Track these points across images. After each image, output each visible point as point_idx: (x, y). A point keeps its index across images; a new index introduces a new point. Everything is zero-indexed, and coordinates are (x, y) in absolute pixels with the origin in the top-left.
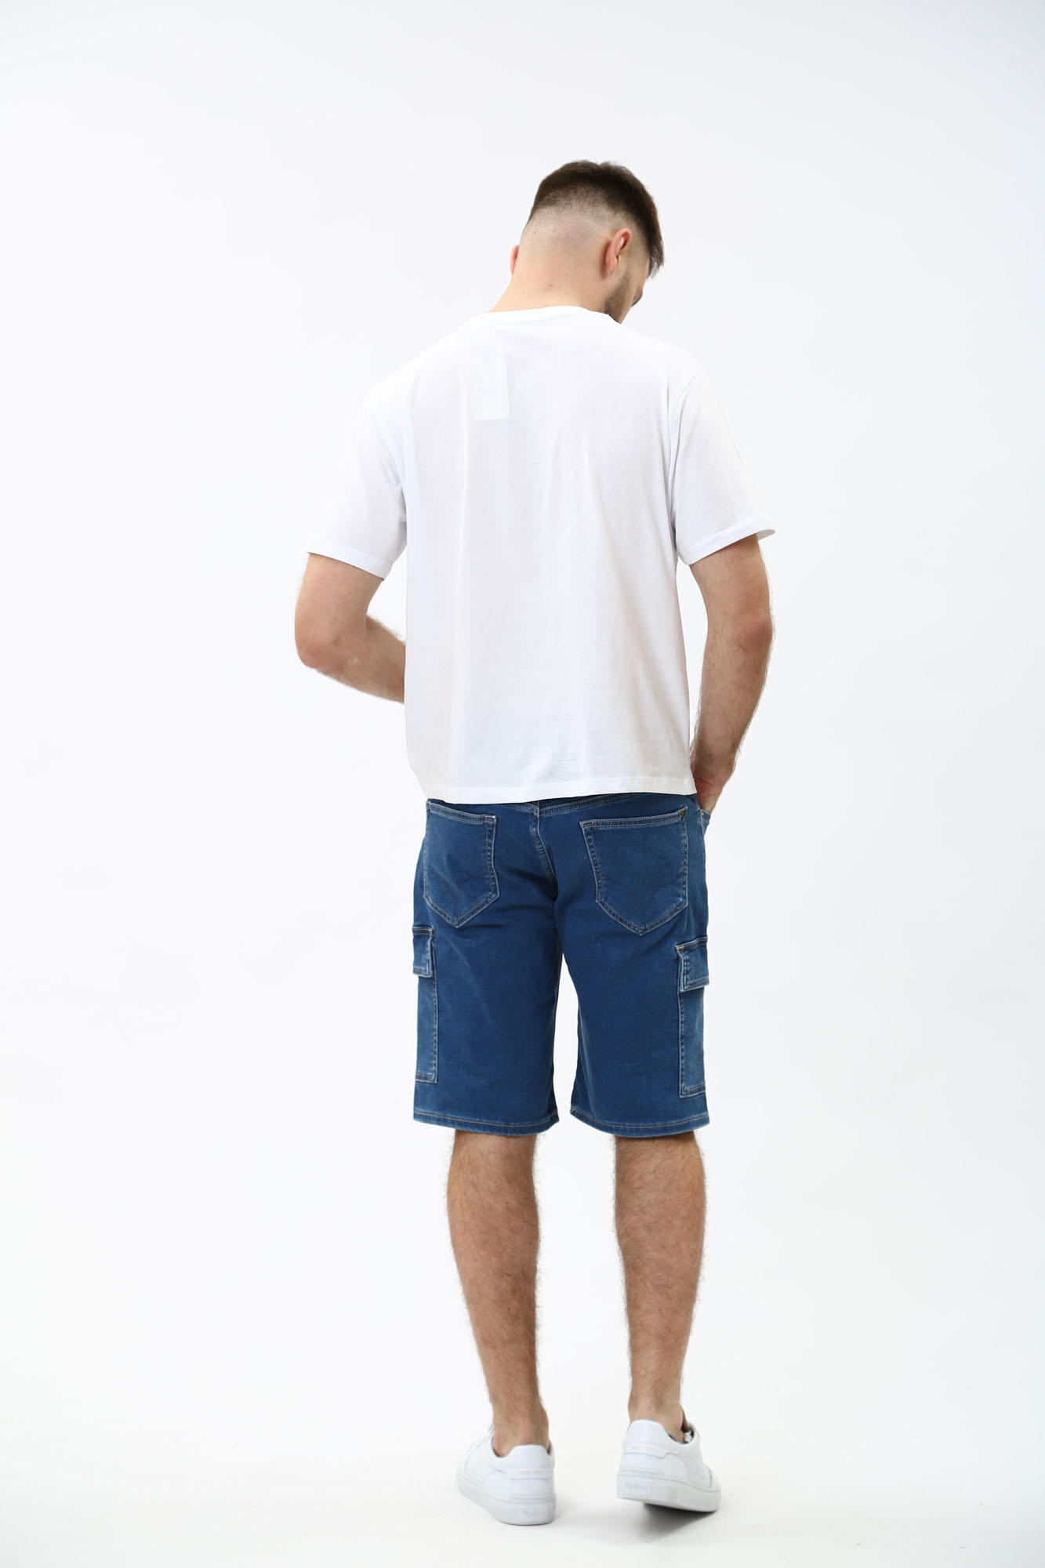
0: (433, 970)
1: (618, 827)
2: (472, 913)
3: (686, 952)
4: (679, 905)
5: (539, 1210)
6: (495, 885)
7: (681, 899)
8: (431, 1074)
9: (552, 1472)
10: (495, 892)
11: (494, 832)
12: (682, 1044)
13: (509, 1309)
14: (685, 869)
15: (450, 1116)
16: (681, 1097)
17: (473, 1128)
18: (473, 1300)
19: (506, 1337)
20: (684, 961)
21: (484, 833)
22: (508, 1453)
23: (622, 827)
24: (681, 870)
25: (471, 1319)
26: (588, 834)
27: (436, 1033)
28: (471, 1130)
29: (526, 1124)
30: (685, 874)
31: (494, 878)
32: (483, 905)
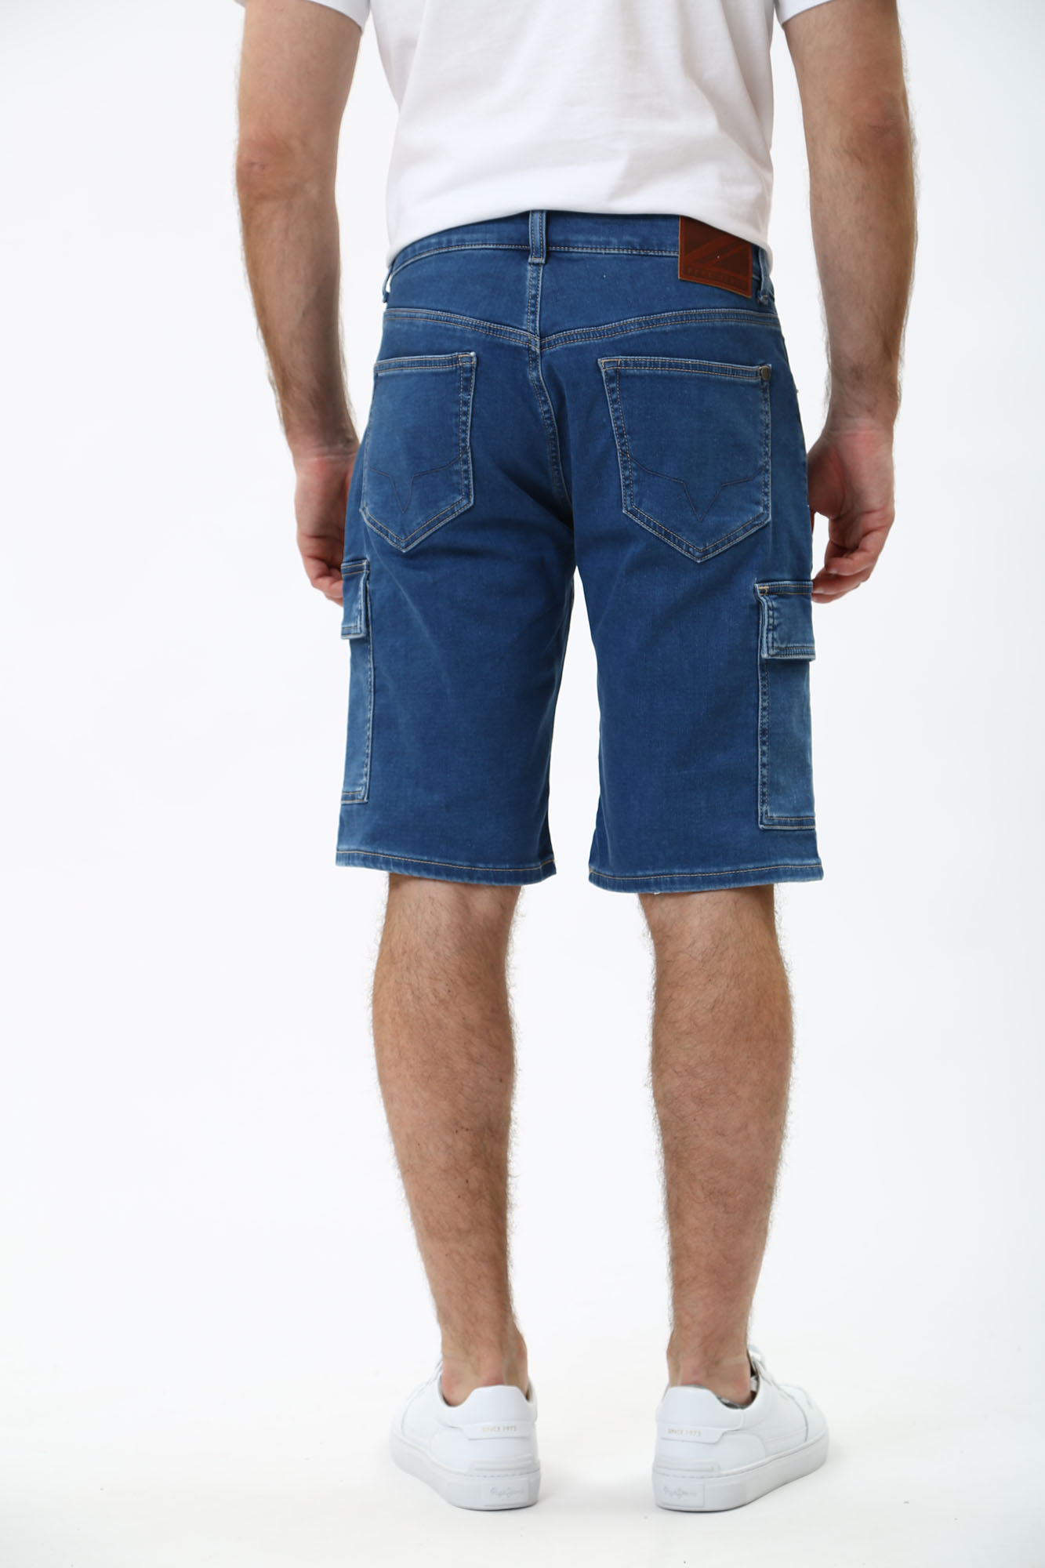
0: (367, 626)
1: (659, 371)
2: (429, 527)
3: (774, 596)
4: (758, 518)
5: (514, 1028)
6: (467, 486)
7: (761, 509)
8: (360, 789)
9: (533, 1426)
10: (468, 496)
11: (473, 381)
12: (764, 743)
13: (467, 1181)
14: (767, 463)
15: (382, 853)
16: (761, 826)
17: (419, 871)
18: (410, 1168)
19: (463, 1226)
20: (769, 608)
21: (457, 384)
22: (464, 1399)
23: (666, 371)
24: (761, 463)
25: (409, 1195)
26: (611, 379)
27: (370, 725)
28: (416, 874)
29: (504, 868)
30: (767, 471)
31: (466, 471)
32: (446, 515)
